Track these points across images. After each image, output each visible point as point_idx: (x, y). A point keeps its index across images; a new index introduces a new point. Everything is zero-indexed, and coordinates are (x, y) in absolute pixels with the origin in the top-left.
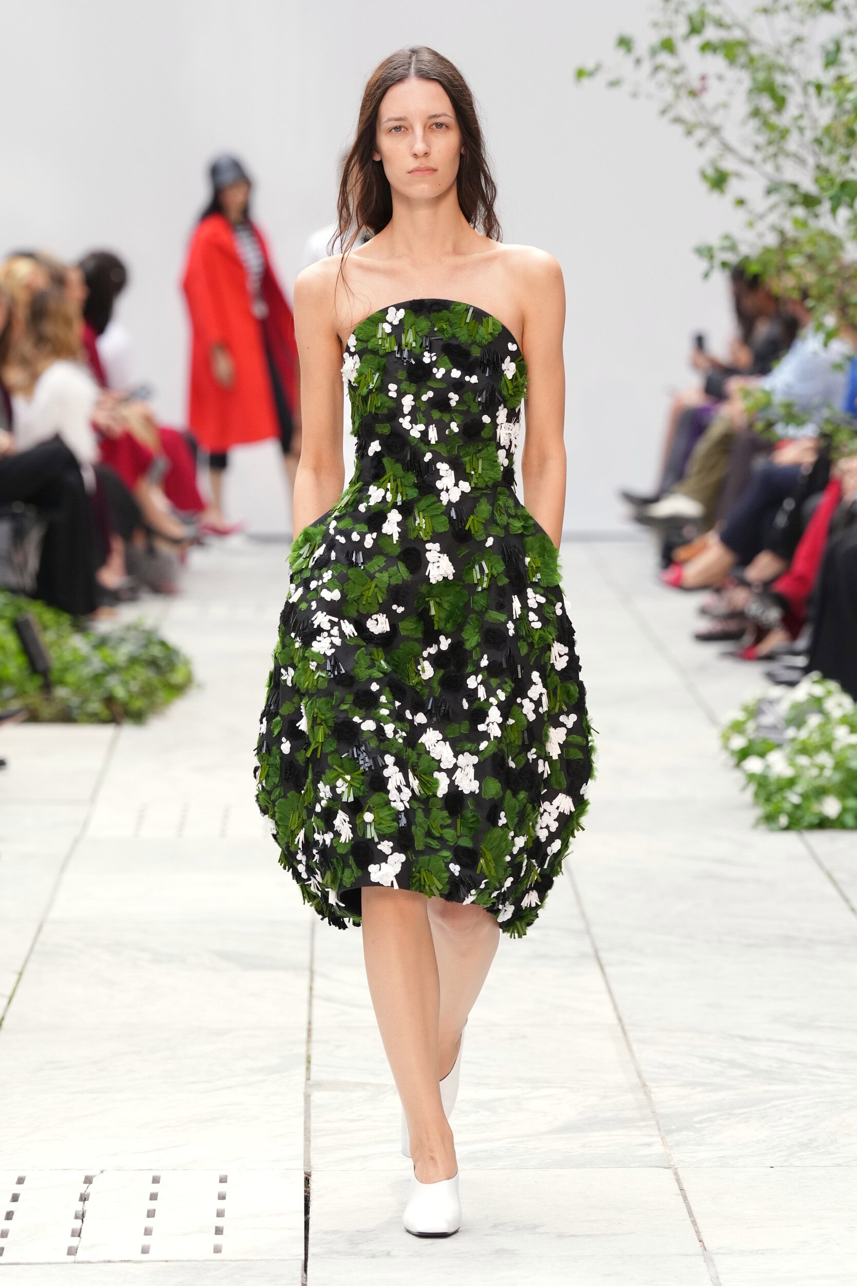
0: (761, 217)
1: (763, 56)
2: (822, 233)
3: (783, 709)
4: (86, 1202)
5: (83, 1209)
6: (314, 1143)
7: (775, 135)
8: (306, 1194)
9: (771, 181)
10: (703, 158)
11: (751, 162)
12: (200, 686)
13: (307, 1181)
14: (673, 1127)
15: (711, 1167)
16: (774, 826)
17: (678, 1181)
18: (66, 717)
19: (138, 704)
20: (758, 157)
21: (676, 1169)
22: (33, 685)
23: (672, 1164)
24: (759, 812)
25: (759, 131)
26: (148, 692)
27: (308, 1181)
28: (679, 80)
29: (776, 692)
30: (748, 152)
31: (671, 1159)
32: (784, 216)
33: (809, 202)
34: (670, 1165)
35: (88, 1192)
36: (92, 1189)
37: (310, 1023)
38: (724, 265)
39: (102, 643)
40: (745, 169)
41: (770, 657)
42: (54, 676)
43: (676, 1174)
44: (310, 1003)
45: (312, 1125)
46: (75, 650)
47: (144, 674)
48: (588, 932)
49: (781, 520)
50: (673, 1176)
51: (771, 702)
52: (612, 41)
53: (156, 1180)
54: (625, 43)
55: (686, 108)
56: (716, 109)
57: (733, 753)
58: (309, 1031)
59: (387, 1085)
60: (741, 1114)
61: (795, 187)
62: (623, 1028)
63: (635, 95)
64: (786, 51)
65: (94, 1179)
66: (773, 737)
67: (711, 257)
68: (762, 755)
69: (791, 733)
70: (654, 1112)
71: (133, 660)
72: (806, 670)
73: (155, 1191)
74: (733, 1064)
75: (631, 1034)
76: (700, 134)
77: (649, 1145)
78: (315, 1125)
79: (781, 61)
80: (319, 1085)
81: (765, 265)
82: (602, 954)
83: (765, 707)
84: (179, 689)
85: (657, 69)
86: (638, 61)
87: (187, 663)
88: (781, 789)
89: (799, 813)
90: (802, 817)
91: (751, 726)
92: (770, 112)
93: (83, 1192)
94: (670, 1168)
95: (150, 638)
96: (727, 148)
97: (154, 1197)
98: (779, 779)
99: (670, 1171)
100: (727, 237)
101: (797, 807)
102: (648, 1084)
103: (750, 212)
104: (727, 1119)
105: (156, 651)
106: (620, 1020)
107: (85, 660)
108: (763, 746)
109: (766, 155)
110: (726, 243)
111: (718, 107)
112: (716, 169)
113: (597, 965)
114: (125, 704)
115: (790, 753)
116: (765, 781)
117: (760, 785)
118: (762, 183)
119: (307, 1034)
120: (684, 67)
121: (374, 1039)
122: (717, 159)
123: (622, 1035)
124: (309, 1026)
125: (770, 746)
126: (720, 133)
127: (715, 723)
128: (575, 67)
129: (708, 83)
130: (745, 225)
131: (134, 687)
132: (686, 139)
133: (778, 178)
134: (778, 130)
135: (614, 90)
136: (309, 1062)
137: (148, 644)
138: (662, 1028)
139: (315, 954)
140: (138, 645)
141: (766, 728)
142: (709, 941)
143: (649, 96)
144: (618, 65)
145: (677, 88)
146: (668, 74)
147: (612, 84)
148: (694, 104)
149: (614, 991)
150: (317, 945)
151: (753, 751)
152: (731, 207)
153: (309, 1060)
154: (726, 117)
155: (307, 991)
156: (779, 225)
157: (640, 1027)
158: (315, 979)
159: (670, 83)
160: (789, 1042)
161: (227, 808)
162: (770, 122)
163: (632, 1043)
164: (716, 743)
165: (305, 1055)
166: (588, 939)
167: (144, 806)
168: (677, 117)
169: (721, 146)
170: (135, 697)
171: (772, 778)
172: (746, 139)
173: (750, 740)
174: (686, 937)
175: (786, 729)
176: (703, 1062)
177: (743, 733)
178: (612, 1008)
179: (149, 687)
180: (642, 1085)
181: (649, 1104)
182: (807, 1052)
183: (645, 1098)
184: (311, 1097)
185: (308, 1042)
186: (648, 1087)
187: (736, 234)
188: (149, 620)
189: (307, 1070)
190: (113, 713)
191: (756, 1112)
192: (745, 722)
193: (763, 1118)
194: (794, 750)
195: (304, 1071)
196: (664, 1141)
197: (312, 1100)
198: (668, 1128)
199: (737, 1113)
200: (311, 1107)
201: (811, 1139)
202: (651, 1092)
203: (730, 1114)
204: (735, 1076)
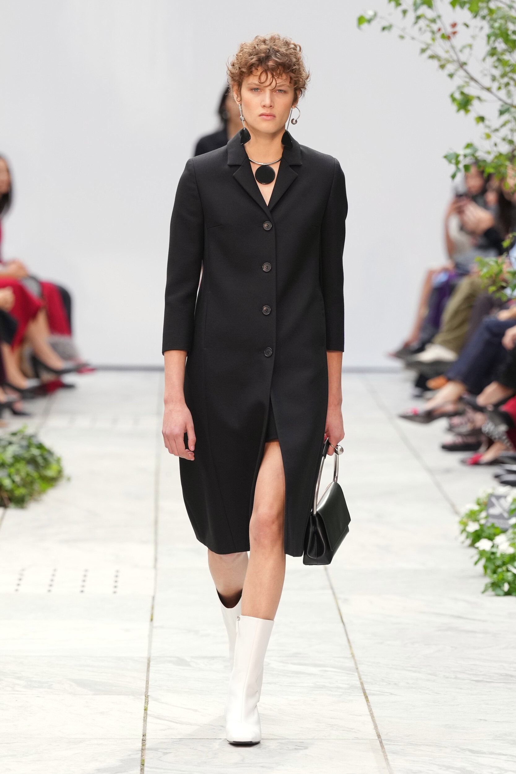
0: (497, 130)
1: (499, 8)
3: (507, 502)
7: (508, 69)
10: (452, 86)
11: (488, 90)
12: (69, 479)
16: (499, 592)
19: (21, 491)
20: (495, 85)
24: (488, 580)
25: (496, 67)
26: (28, 483)
28: (435, 27)
29: (503, 490)
30: (487, 82)
32: (513, 130)
37: (144, 736)
40: (484, 95)
44: (145, 720)
47: (25, 469)
48: (357, 669)
51: (498, 497)
55: (440, 48)
56: (462, 50)
57: (469, 535)
58: (144, 741)
62: (381, 742)
63: (402, 37)
66: (499, 524)
67: (457, 163)
68: (491, 538)
69: (514, 520)
71: (17, 459)
75: (385, 747)
76: (450, 68)
79: (513, 13)
81: (497, 168)
82: (366, 686)
83: (494, 500)
84: (52, 481)
85: (418, 18)
86: (405, 12)
87: (58, 461)
88: (504, 564)
91: (483, 515)
92: (504, 52)
95: (30, 442)
96: (472, 79)
98: (502, 555)
100: (469, 146)
105: (35, 452)
106: (379, 736)
108: (492, 531)
109: (500, 84)
110: (468, 151)
111: (464, 47)
112: (462, 93)
113: (362, 694)
114: (11, 491)
115: (512, 536)
116: (492, 557)
117: (489, 560)
118: (498, 105)
119: (142, 744)
120: (439, 17)
121: (193, 748)
122: (463, 87)
123: (380, 748)
124: (144, 738)
125: (497, 531)
126: (465, 67)
127: (457, 513)
128: (358, 15)
129: (457, 29)
130: (484, 136)
131: (17, 479)
132: (440, 70)
133: (509, 101)
134: (509, 66)
135: (386, 32)
136: (143, 765)
137: (29, 446)
138: (411, 743)
139: (150, 683)
140: (22, 447)
141: (494, 516)
142: (447, 678)
143: (413, 38)
144: (390, 14)
145: (433, 32)
146: (427, 22)
147: (384, 29)
148: (446, 45)
149: (375, 715)
150: (151, 675)
151: (484, 535)
152: (473, 122)
153: (143, 763)
154: (470, 55)
155: (143, 711)
156: (509, 137)
157: (394, 742)
158: (149, 702)
159: (428, 29)
160: (506, 755)
161: (86, 571)
162: (504, 59)
163: (388, 754)
164: (457, 528)
165: (140, 759)
166: (356, 674)
167: (23, 570)
168: (434, 54)
169: (466, 77)
170: (18, 487)
171: (498, 555)
172: (486, 72)
173: (482, 526)
174: (431, 674)
175: (509, 518)
176: (441, 769)
177: (477, 520)
178: (373, 727)
179: (29, 479)
185: (142, 749)
187: (477, 143)
188: (30, 428)
189: (141, 771)
190: (2, 499)
192: (480, 511)
194: (515, 534)
195: (139, 771)
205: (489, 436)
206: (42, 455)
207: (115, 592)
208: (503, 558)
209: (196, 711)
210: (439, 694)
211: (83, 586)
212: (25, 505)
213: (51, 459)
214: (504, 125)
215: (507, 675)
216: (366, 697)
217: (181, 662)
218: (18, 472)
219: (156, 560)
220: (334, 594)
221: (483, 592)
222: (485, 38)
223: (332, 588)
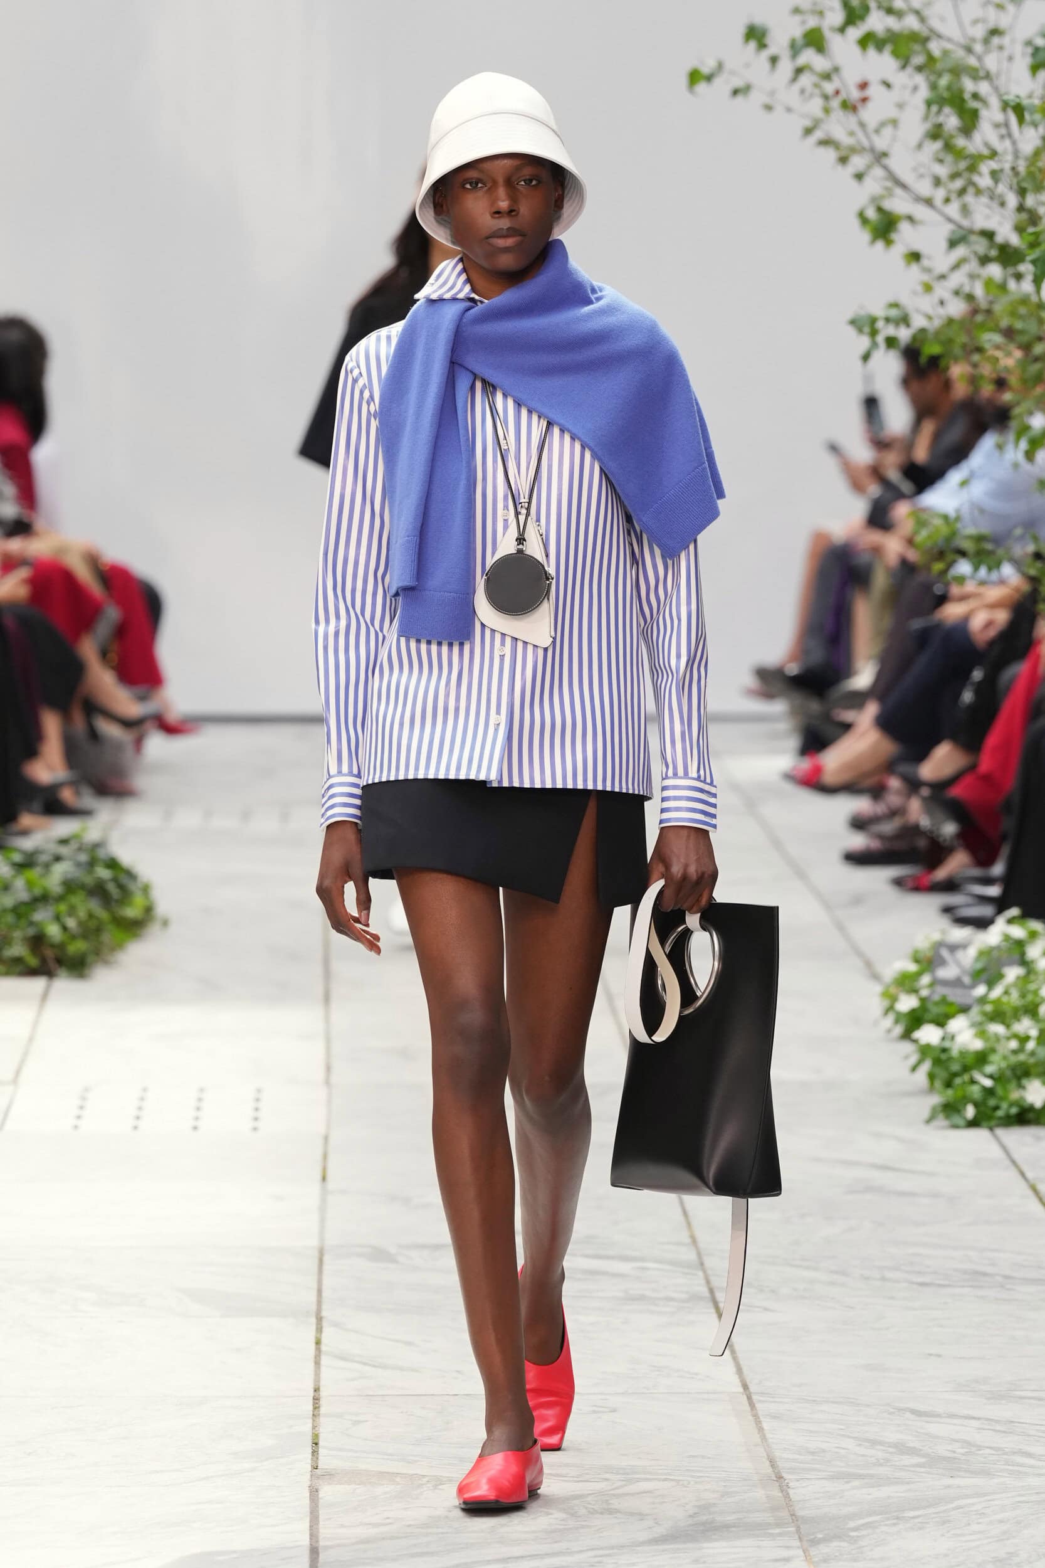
0: (943, 277)
1: (946, 53)
2: (1024, 300)
3: (968, 957)
6: (321, 1557)
7: (963, 165)
10: (861, 196)
11: (929, 202)
12: (165, 923)
14: (820, 1536)
16: (958, 1120)
19: (77, 947)
20: (939, 195)
24: (936, 1099)
25: (941, 161)
26: (91, 931)
28: (829, 87)
29: (959, 934)
30: (924, 188)
32: (972, 277)
33: (1008, 256)
37: (317, 1390)
38: (891, 342)
39: (27, 863)
40: (920, 211)
41: (950, 886)
44: (317, 1363)
45: (321, 1531)
47: (86, 906)
48: (702, 1264)
49: (967, 696)
51: (953, 948)
52: (738, 31)
54: (756, 35)
55: (839, 127)
56: (879, 129)
57: (900, 1017)
58: (316, 1399)
59: (424, 1476)
60: (914, 1518)
61: (989, 235)
62: (749, 1398)
63: (769, 108)
64: (978, 48)
66: (956, 996)
67: (874, 333)
68: (941, 1022)
69: (981, 990)
70: (792, 1515)
71: (70, 886)
72: (1001, 905)
74: (902, 1448)
75: (757, 1405)
76: (858, 162)
77: (786, 1560)
78: (324, 1530)
79: (972, 61)
80: (330, 1476)
81: (947, 343)
83: (945, 953)
84: (135, 927)
85: (799, 71)
86: (774, 60)
87: (146, 889)
88: (966, 1069)
89: (992, 1102)
90: (997, 1108)
91: (925, 980)
92: (956, 132)
95: (94, 856)
96: (897, 182)
98: (963, 1054)
100: (895, 305)
101: (989, 1092)
102: (784, 1475)
104: (894, 1524)
105: (103, 873)
106: (745, 1387)
107: (6, 887)
108: (941, 1009)
109: (949, 191)
110: (893, 313)
111: (883, 124)
112: (880, 210)
113: (713, 1310)
114: (61, 946)
115: (979, 1018)
116: (944, 1057)
117: (937, 1062)
118: (945, 231)
119: (313, 1405)
120: (836, 70)
121: (407, 1412)
122: (882, 197)
123: (748, 1408)
124: (317, 1394)
125: (952, 1010)
126: (886, 161)
127: (876, 977)
128: (687, 68)
129: (870, 92)
130: (919, 288)
131: (71, 923)
132: (840, 168)
133: (965, 223)
134: (966, 157)
135: (740, 99)
136: (316, 1444)
137: (92, 863)
138: (803, 1399)
139: (324, 1294)
140: (78, 865)
141: (945, 983)
142: (867, 1278)
143: (789, 110)
144: (747, 65)
145: (826, 97)
146: (815, 79)
147: (736, 92)
148: (852, 121)
149: (737, 1348)
150: (327, 1281)
151: (928, 1016)
152: (901, 263)
153: (316, 1441)
154: (894, 139)
155: (313, 1346)
156: (967, 289)
157: (773, 1397)
158: (324, 1329)
159: (817, 91)
160: (979, 1419)
161: (202, 1090)
162: (955, 146)
163: (762, 1419)
164: (877, 1005)
165: (311, 1434)
166: (701, 1274)
167: (86, 1090)
168: (826, 138)
169: (886, 179)
170: (73, 937)
171: (955, 1053)
172: (922, 170)
173: (923, 1000)
174: (836, 1272)
175: (973, 986)
176: (860, 1445)
177: (915, 991)
178: (734, 1370)
179: (93, 924)
180: (776, 1477)
181: (786, 1504)
182: (1004, 1432)
183: (780, 1494)
184: (320, 1492)
185: (313, 1415)
186: (785, 1480)
187: (907, 301)
188: (92, 830)
189: (313, 1455)
190: (44, 961)
191: (934, 1516)
192: (919, 974)
193: (944, 1523)
194: (985, 1014)
195: (310, 1456)
196: (807, 1554)
197: (320, 1496)
198: (812, 1537)
199: (908, 1517)
200: (320, 1506)
201: (1012, 1553)
202: (789, 1488)
203: (898, 1518)
204: (903, 1466)
205: (934, 835)
206: (115, 880)
207: (255, 1129)
208: (964, 1058)
209: (409, 1344)
210: (852, 1308)
211: (197, 1118)
212: (86, 972)
213: (132, 887)
214: (956, 266)
215: (976, 1273)
216: (721, 1316)
217: (379, 1255)
218: (72, 911)
219: (328, 1069)
221: (929, 1121)
222: (922, 107)
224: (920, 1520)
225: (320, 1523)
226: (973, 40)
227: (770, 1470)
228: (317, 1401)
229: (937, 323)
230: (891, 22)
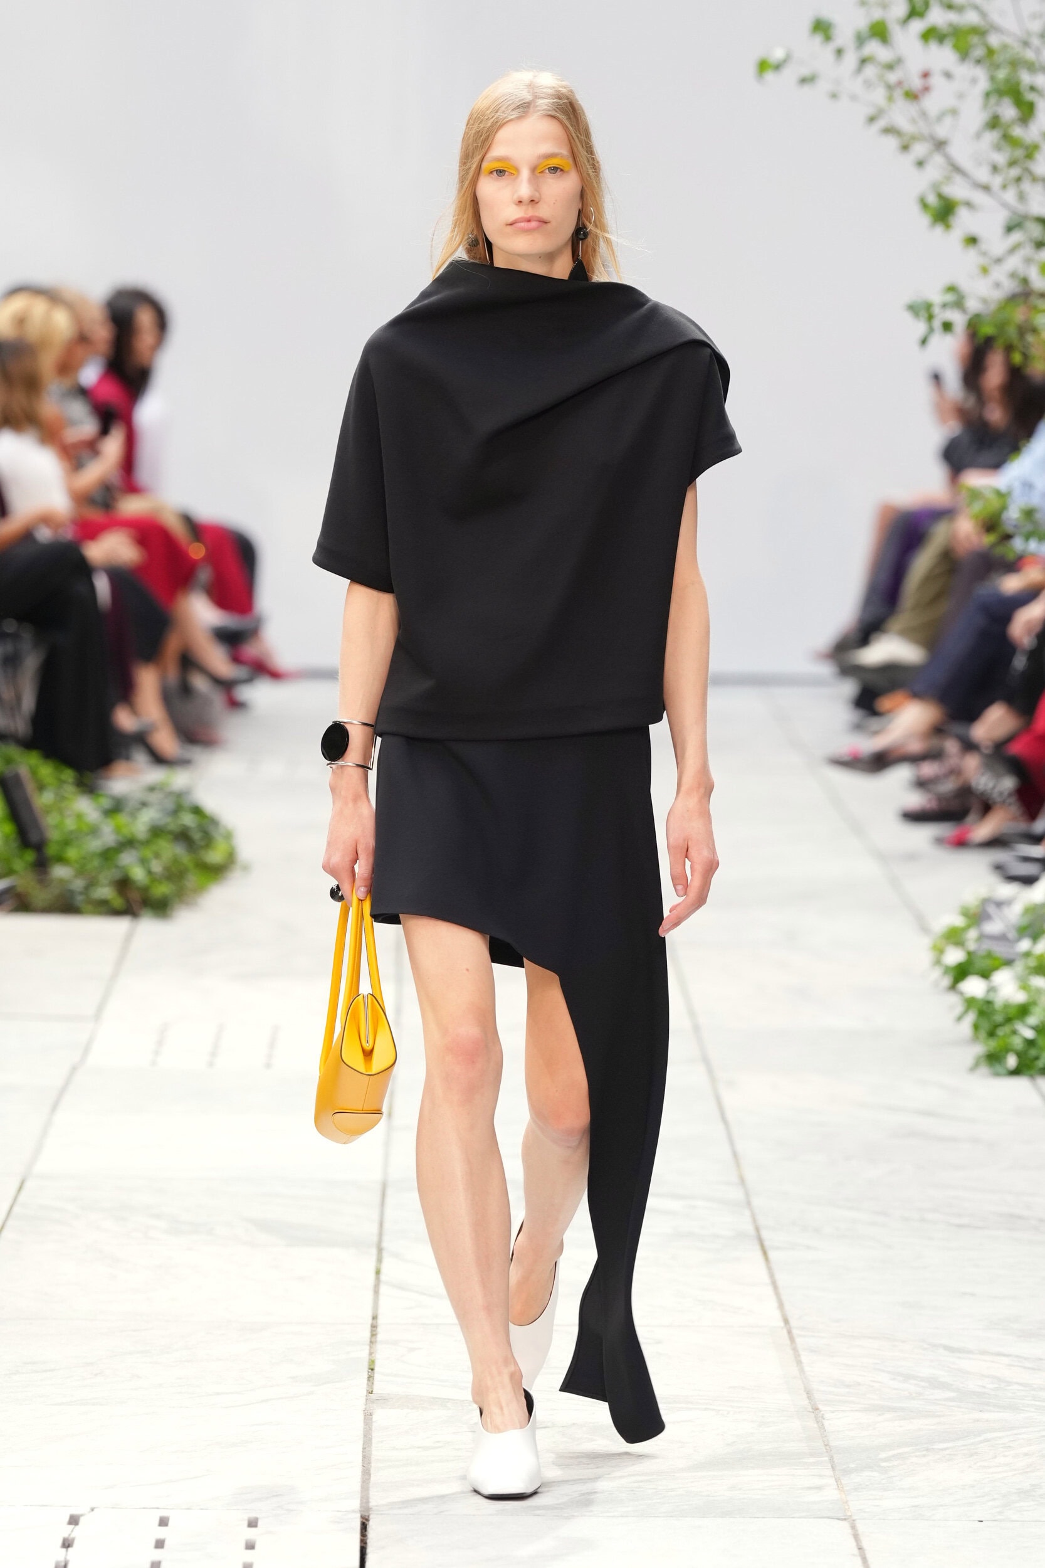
0: (999, 261)
1: (1005, 47)
3: (1014, 913)
4: (70, 1549)
5: (65, 1558)
6: (373, 1479)
7: (1019, 153)
8: (363, 1545)
9: (1014, 213)
10: (922, 182)
11: (986, 188)
12: (246, 868)
13: (364, 1527)
14: (852, 1466)
15: (900, 1519)
16: (999, 1068)
17: (856, 1537)
18: (66, 906)
19: (162, 889)
20: (996, 181)
21: (854, 1520)
22: (23, 862)
23: (849, 1514)
24: (979, 1049)
25: (998, 148)
26: (175, 874)
27: (366, 1528)
28: (892, 77)
29: (1007, 890)
30: (983, 175)
31: (847, 1507)
32: (1028, 261)
34: (846, 1516)
35: (72, 1536)
36: (77, 1532)
37: (375, 1318)
38: (948, 327)
39: (116, 807)
40: (978, 197)
42: (51, 850)
43: (853, 1527)
44: (376, 1292)
45: (373, 1453)
46: (79, 816)
47: (170, 850)
48: (749, 1204)
50: (850, 1531)
51: (999, 904)
52: (806, 24)
53: (163, 1522)
54: (822, 28)
55: (901, 115)
56: (940, 118)
57: (947, 970)
58: (374, 1327)
60: (942, 1450)
62: (790, 1332)
63: (834, 96)
64: (1036, 43)
65: (82, 1521)
66: (1000, 950)
67: (930, 317)
68: (985, 975)
69: (1025, 945)
70: (826, 1445)
71: (156, 832)
73: (161, 1536)
74: (934, 1383)
75: (798, 1340)
76: (920, 149)
77: (819, 1488)
78: (376, 1453)
79: (1029, 55)
80: (384, 1400)
81: (1002, 326)
82: (765, 1234)
83: (991, 909)
84: (217, 871)
85: (864, 61)
86: (839, 52)
87: (228, 836)
88: (1009, 1020)
89: (1033, 1052)
90: (1037, 1058)
91: (972, 934)
92: (1013, 122)
93: (66, 1535)
94: (845, 1519)
95: (180, 803)
96: (957, 169)
97: (160, 1544)
98: (1007, 1006)
99: (845, 1525)
100: (952, 289)
101: (1030, 1043)
102: (820, 1407)
103: (984, 254)
104: (924, 1456)
105: (188, 820)
107: (94, 831)
108: (988, 963)
109: (1006, 179)
110: (950, 298)
111: (943, 113)
112: (940, 196)
113: (758, 1248)
114: (145, 890)
115: (1022, 972)
116: (985, 1008)
117: (981, 1013)
118: (1001, 217)
119: (371, 1333)
120: (899, 60)
122: (942, 183)
123: (788, 1342)
124: (374, 1322)
125: (996, 962)
126: (946, 149)
127: (925, 929)
128: (756, 57)
129: (932, 81)
130: (976, 271)
131: (156, 867)
132: (901, 156)
133: (1021, 208)
134: (1023, 147)
135: (806, 89)
136: (372, 1370)
137: (177, 811)
138: (842, 1334)
139: (386, 1225)
140: (164, 811)
141: (992, 938)
142: (907, 1219)
143: (854, 98)
144: (813, 56)
145: (890, 88)
146: (878, 69)
147: (804, 81)
148: (912, 109)
149: (780, 1283)
150: (389, 1213)
151: (974, 969)
152: (959, 247)
153: (372, 1367)
154: (955, 127)
155: (372, 1276)
156: (1021, 272)
157: (813, 1332)
158: (384, 1260)
159: (881, 82)
160: (1008, 1356)
161: (276, 1029)
162: (1012, 135)
163: (801, 1352)
164: (925, 957)
165: (367, 1360)
166: (747, 1213)
167: (165, 1027)
168: (889, 126)
169: (946, 167)
170: (158, 881)
171: (998, 1005)
172: (980, 158)
173: (969, 954)
174: (877, 1213)
175: (1019, 939)
176: (894, 1379)
177: (961, 944)
178: (776, 1304)
179: (176, 868)
180: (813, 1409)
181: (821, 1434)
182: (1033, 1369)
183: (816, 1425)
184: (373, 1416)
185: (371, 1342)
186: (820, 1411)
187: (965, 285)
188: (179, 779)
189: (369, 1380)
190: (128, 901)
191: (963, 1448)
192: (965, 930)
193: (971, 1455)
194: (1029, 968)
195: (366, 1381)
196: (839, 1483)
197: (374, 1419)
198: (845, 1466)
199: (938, 1449)
200: (373, 1429)
201: (1034, 1485)
202: (824, 1419)
203: (927, 1450)
204: (936, 1400)
205: (985, 797)
206: (199, 826)
208: (1006, 1010)
211: (270, 1056)
212: (170, 913)
213: (215, 833)
214: (1013, 250)
215: (1012, 1216)
216: (765, 1253)
220: (710, 1071)
221: (972, 1069)
222: (981, 99)
223: (706, 1061)
224: (948, 1452)
225: (374, 1445)
226: (1028, 33)
227: (806, 1402)
228: (374, 1329)
229: (993, 307)
230: (953, 17)
